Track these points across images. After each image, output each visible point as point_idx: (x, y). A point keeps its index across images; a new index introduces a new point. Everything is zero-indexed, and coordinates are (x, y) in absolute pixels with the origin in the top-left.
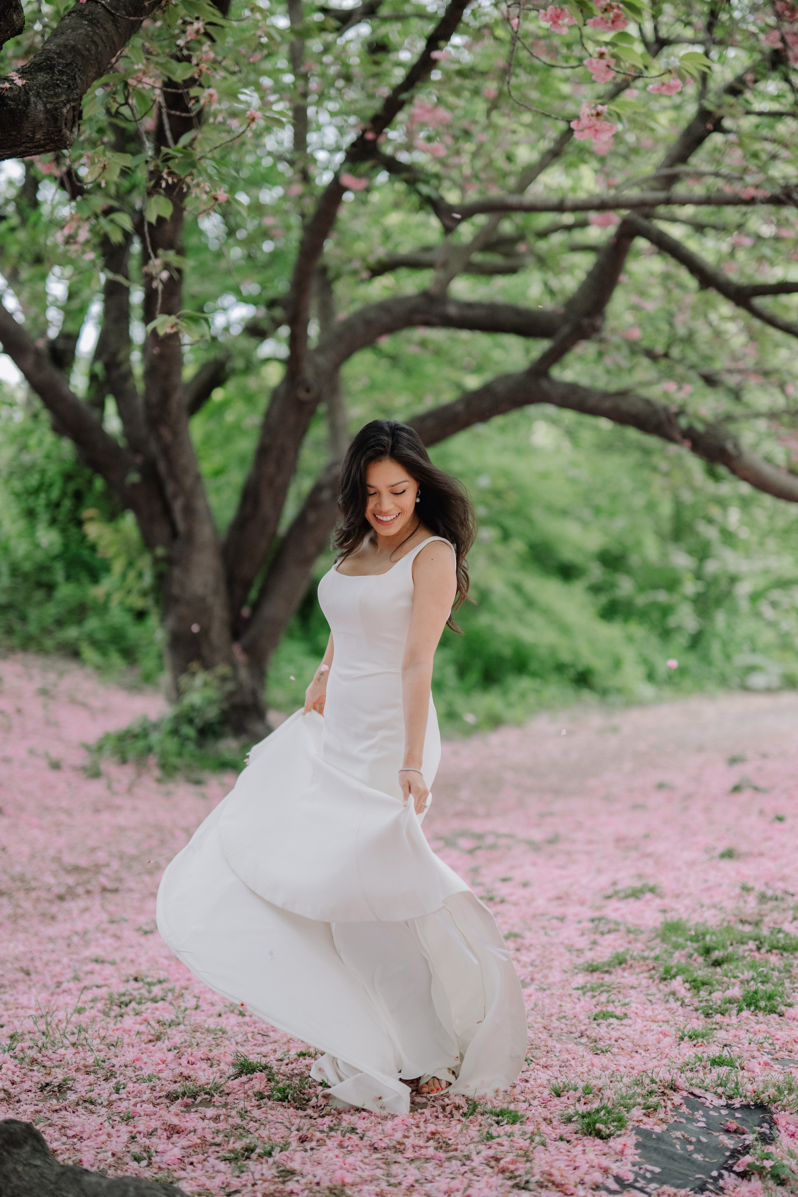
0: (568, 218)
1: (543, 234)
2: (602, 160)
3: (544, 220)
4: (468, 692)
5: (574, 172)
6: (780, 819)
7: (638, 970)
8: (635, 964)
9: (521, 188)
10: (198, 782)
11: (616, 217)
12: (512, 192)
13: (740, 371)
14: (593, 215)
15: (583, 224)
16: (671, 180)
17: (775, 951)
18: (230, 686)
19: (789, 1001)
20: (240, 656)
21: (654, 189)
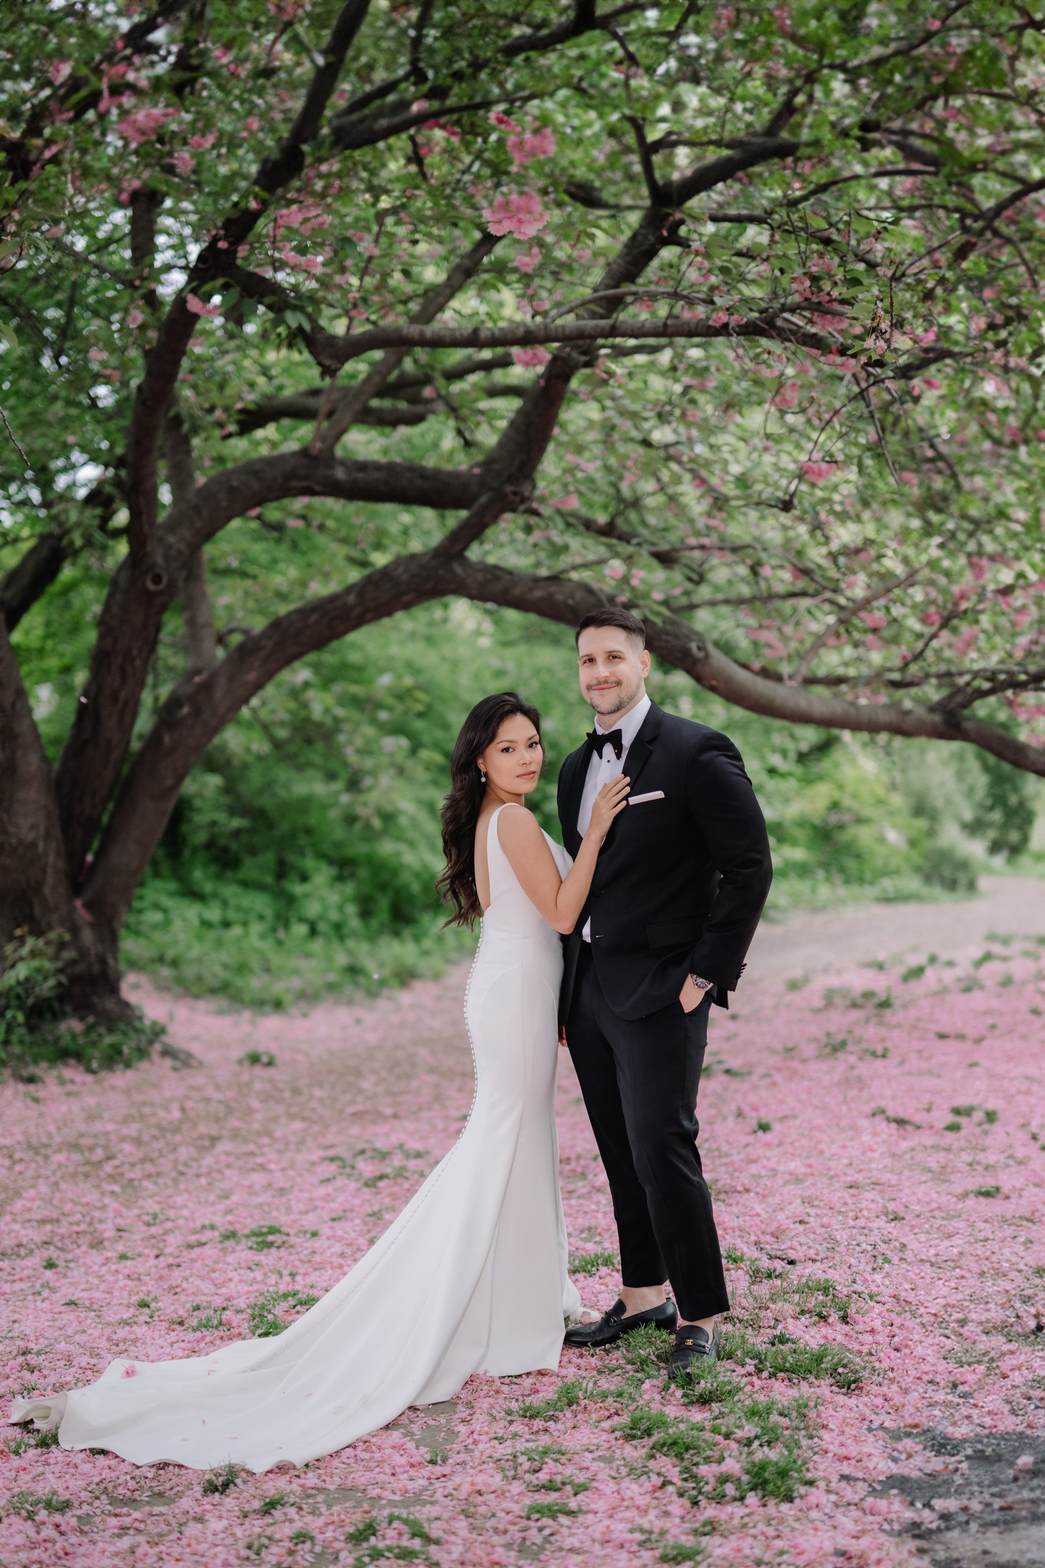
0: (486, 354)
1: (456, 374)
2: (527, 278)
3: (456, 356)
4: (372, 938)
5: (492, 295)
6: (764, 1128)
7: (594, 1416)
8: (592, 1406)
9: (427, 316)
10: (31, 1080)
11: (545, 353)
12: (414, 319)
13: (702, 547)
14: (515, 351)
15: (505, 362)
16: (614, 304)
17: (781, 1375)
18: (69, 954)
19: (809, 1476)
20: (83, 915)
21: (594, 315)
